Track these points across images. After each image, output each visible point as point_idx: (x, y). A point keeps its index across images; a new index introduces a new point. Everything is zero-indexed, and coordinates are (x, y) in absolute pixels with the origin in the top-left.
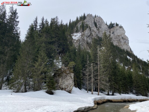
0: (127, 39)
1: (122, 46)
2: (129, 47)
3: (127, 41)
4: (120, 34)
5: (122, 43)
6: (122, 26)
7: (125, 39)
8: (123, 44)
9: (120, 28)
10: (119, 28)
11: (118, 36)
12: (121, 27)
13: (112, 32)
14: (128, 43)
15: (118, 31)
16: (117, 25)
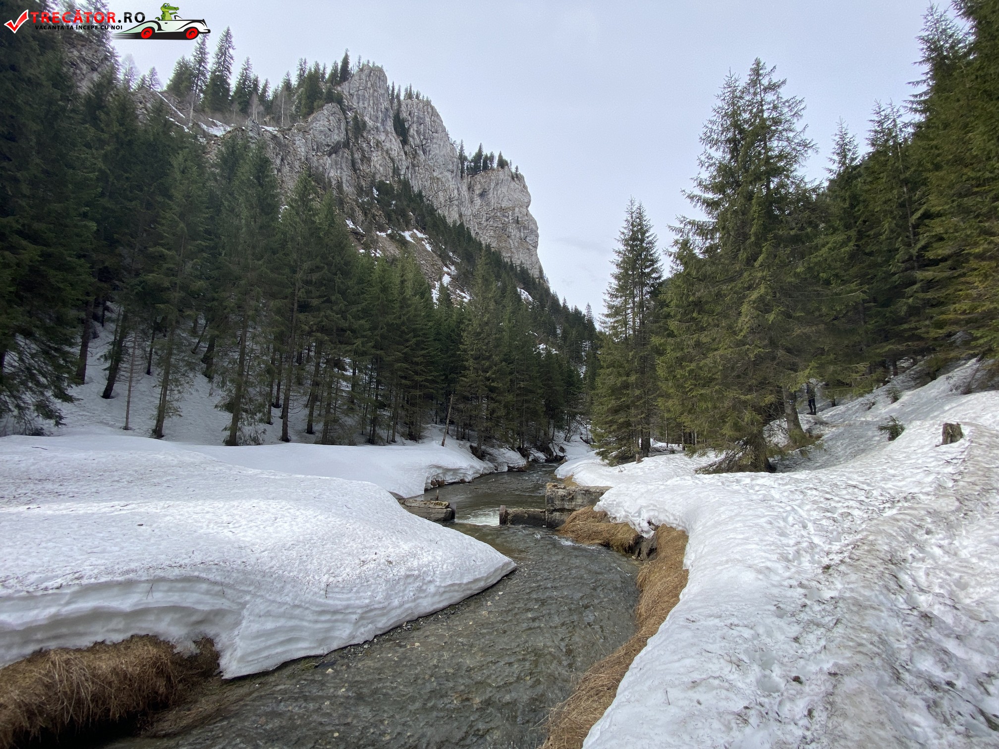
0: (532, 226)
1: (512, 253)
2: (538, 261)
3: (533, 237)
4: (510, 204)
5: (513, 243)
6: (520, 171)
7: (525, 228)
8: (516, 244)
9: (513, 178)
10: (510, 179)
11: (502, 209)
12: (516, 177)
13: (477, 192)
14: (536, 247)
15: (504, 190)
16: (503, 164)
